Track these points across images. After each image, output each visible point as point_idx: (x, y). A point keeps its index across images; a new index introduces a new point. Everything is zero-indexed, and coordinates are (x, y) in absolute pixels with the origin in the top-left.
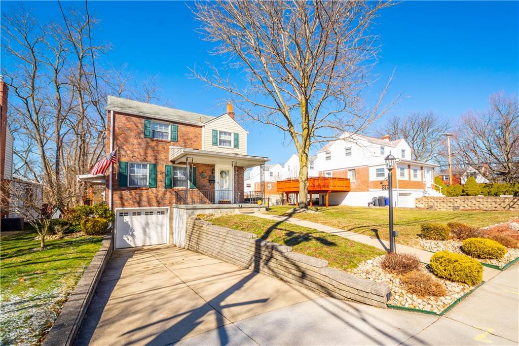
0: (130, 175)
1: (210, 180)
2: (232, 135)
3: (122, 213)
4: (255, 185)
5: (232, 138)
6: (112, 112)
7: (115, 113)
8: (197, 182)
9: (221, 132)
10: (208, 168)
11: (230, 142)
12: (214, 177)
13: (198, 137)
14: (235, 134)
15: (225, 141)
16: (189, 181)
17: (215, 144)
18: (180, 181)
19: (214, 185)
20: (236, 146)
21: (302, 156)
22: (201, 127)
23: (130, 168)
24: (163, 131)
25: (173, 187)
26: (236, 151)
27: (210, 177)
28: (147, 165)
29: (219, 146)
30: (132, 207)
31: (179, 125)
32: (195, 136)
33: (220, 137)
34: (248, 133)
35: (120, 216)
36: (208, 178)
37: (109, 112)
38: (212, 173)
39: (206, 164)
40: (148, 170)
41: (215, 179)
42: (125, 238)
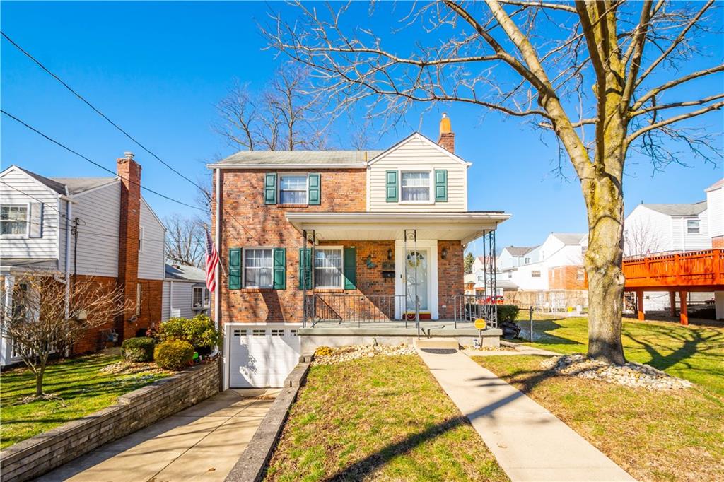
0: (246, 269)
1: (384, 273)
2: (432, 175)
3: (239, 331)
4: (550, 274)
5: (430, 182)
6: (218, 171)
7: (223, 171)
8: (358, 277)
9: (404, 174)
10: (381, 248)
11: (426, 191)
12: (393, 266)
13: (359, 190)
14: (437, 172)
15: (416, 191)
16: (342, 275)
17: (391, 198)
18: (329, 275)
19: (393, 281)
20: (441, 198)
21: (593, 186)
22: (365, 170)
23: (246, 256)
24: (298, 188)
25: (315, 286)
26: (441, 206)
27: (384, 265)
28: (271, 251)
29: (400, 202)
30: (248, 322)
31: (322, 174)
32: (354, 190)
33: (403, 182)
34: (470, 164)
35: (236, 335)
36: (380, 268)
37: (215, 171)
38: (389, 258)
39: (375, 242)
40: (272, 259)
41: (396, 270)
42: (242, 372)
